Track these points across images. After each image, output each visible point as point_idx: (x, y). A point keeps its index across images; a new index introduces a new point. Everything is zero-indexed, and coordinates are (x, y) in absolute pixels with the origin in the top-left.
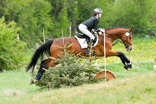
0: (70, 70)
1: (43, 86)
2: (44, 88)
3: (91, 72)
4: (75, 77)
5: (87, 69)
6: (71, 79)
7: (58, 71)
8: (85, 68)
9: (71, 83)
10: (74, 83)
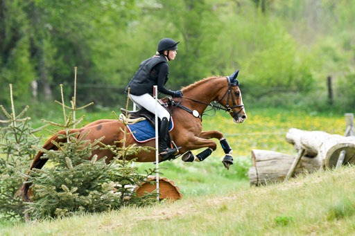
0: (80, 177)
1: (9, 211)
2: (12, 216)
3: (125, 181)
4: (91, 192)
5: (118, 174)
6: (82, 197)
7: (51, 178)
8: (113, 172)
9: (83, 205)
10: (88, 205)
